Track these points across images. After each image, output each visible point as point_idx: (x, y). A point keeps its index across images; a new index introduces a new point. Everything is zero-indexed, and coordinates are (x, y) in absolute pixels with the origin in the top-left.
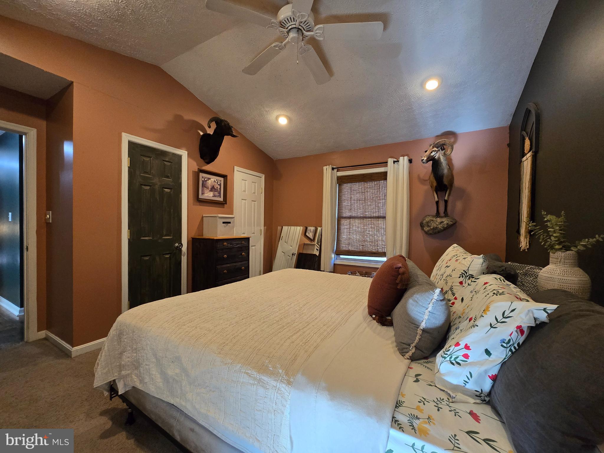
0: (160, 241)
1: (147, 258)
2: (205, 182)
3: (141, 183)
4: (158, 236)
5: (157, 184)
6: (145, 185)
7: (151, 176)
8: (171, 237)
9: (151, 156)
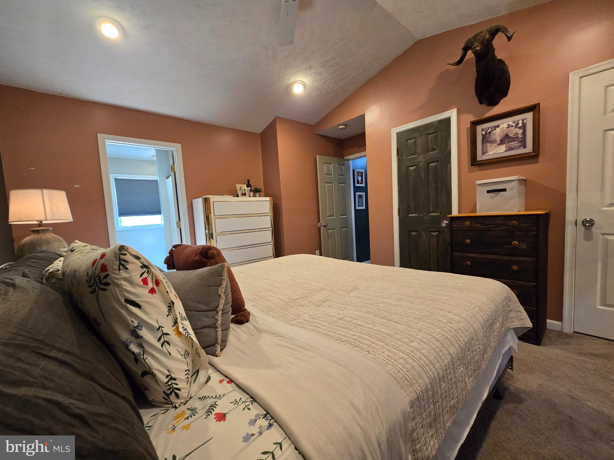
0: (426, 218)
1: (414, 233)
2: (488, 135)
3: (407, 166)
4: (424, 213)
5: (421, 162)
6: (411, 166)
7: (416, 156)
8: (439, 214)
9: (415, 136)
